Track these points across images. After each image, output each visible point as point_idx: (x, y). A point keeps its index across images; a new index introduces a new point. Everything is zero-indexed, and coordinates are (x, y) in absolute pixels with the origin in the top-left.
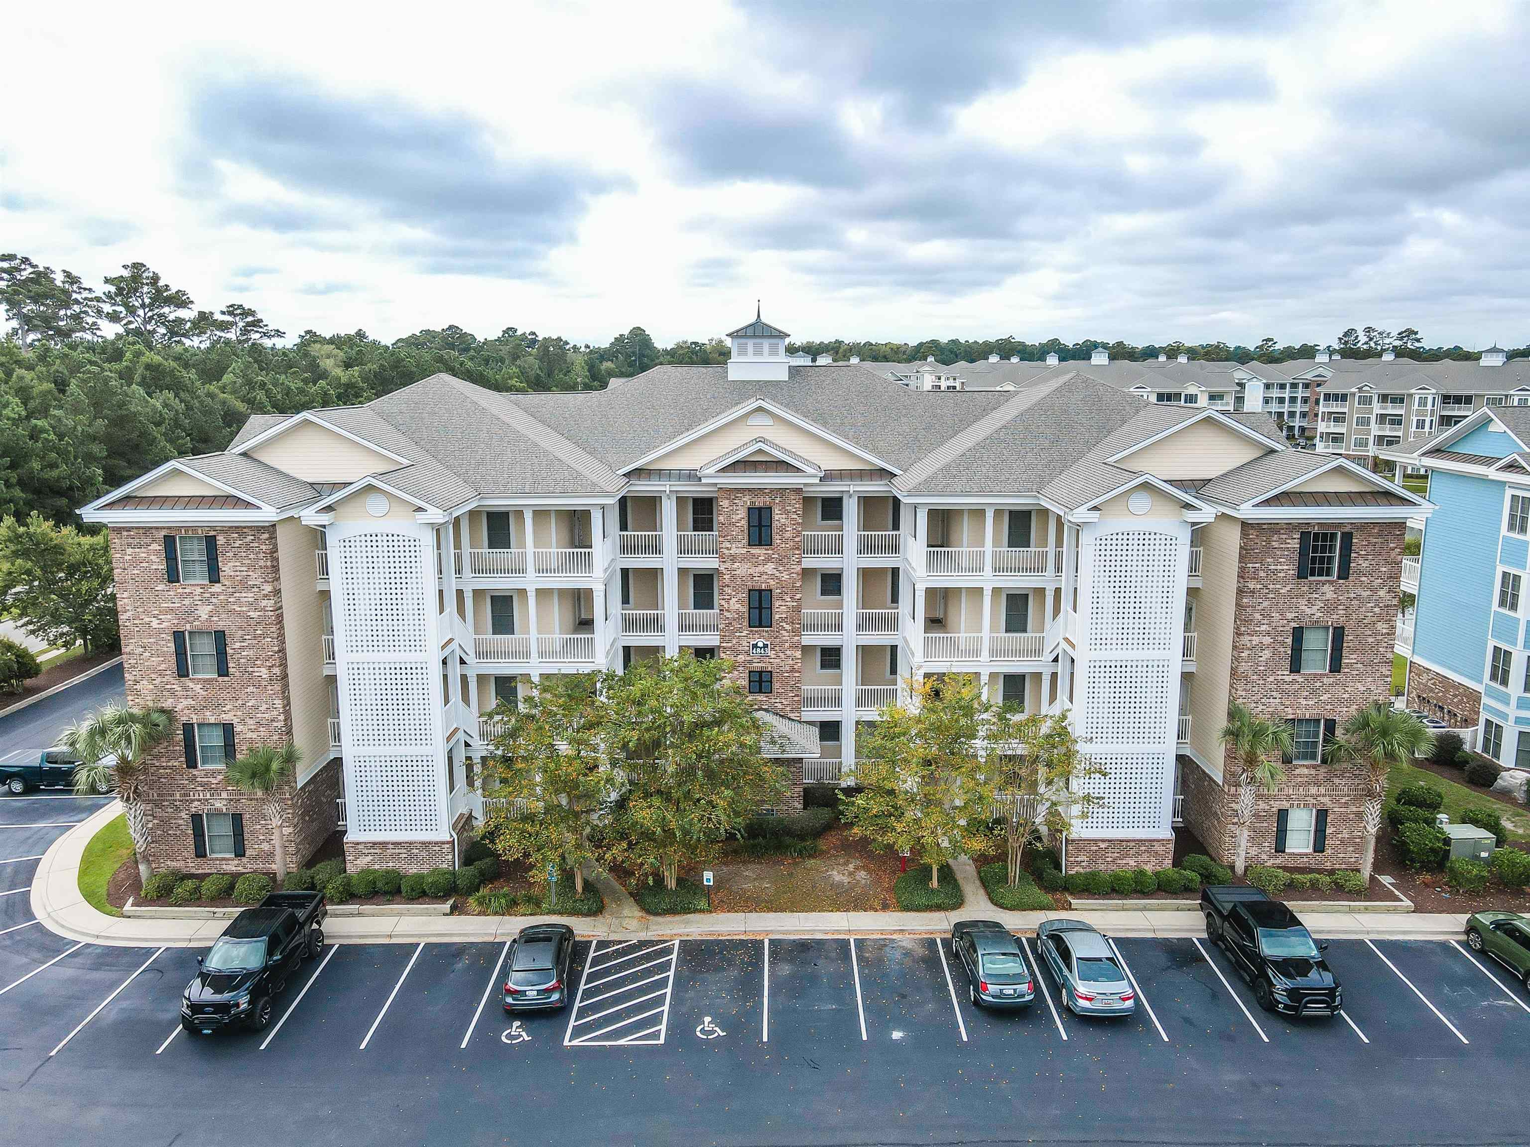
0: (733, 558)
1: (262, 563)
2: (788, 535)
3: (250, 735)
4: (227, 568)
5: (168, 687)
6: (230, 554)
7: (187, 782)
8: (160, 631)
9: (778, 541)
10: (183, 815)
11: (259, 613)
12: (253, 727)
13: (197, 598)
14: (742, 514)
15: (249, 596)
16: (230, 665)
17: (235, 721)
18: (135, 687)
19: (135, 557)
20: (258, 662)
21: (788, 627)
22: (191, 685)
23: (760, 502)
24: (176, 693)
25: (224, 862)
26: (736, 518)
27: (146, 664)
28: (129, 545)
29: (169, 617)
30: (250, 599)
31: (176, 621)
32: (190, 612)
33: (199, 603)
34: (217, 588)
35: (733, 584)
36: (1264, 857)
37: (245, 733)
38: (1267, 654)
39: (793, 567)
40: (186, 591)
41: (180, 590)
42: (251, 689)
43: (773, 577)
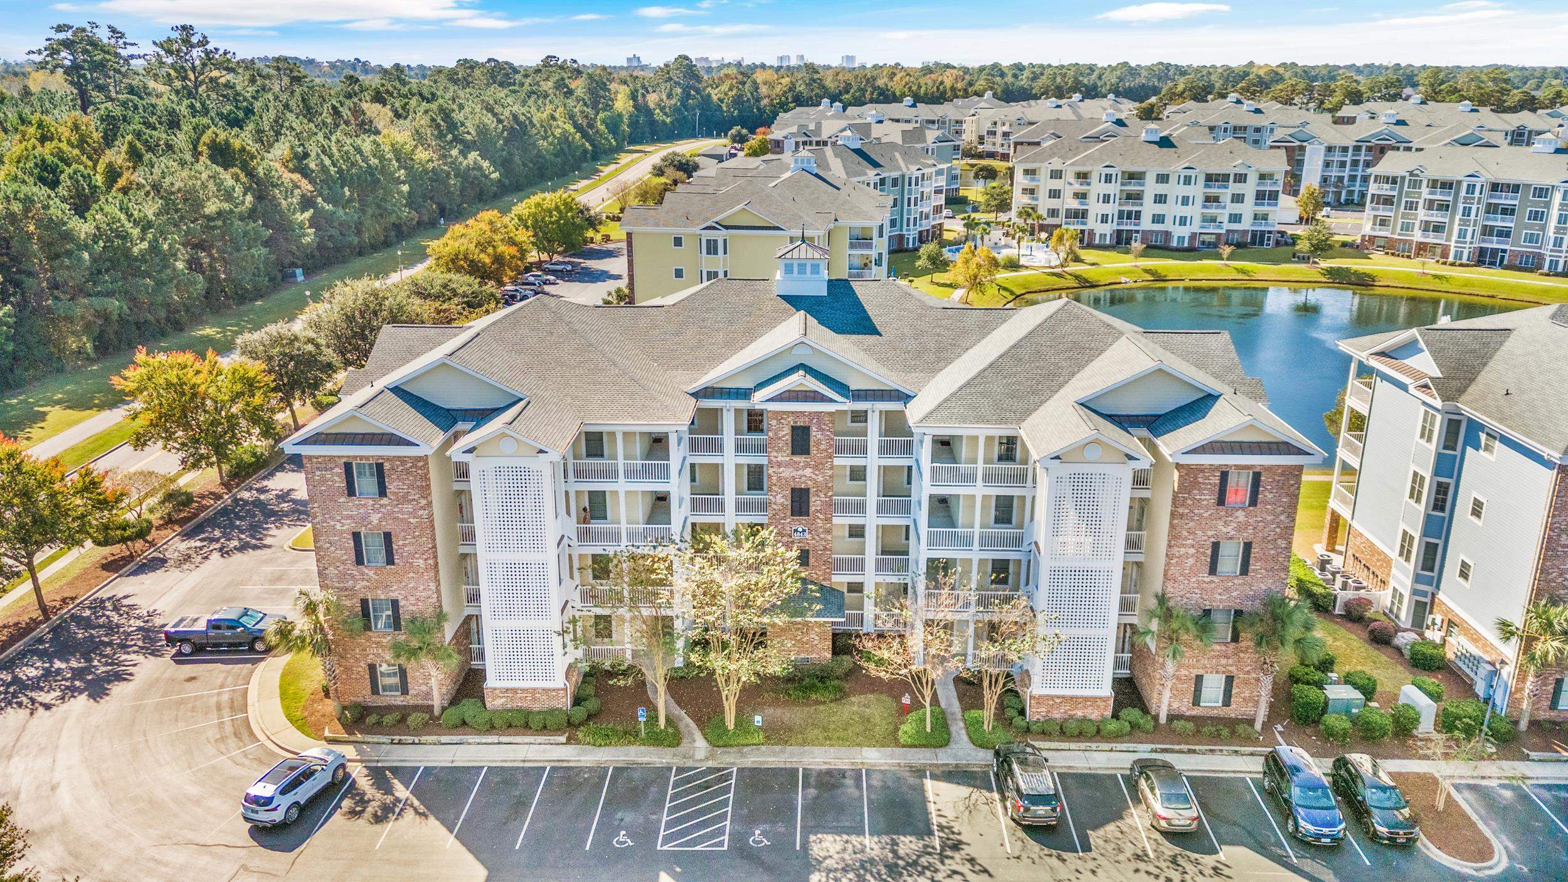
0: (779, 465)
1: (419, 483)
2: (822, 447)
3: (411, 608)
4: (392, 487)
5: (352, 574)
6: (395, 477)
7: (364, 641)
8: (342, 532)
9: (815, 452)
10: (362, 664)
11: (416, 520)
12: (413, 602)
13: (370, 508)
14: (787, 431)
15: (409, 508)
16: (396, 557)
17: (400, 597)
18: (324, 572)
19: (322, 476)
20: (417, 556)
21: (821, 516)
22: (366, 571)
23: (800, 422)
24: (355, 577)
25: (392, 698)
27: (332, 555)
28: (318, 468)
29: (349, 521)
30: (410, 510)
31: (354, 525)
32: (365, 518)
33: (371, 511)
34: (385, 501)
35: (779, 484)
36: (1184, 709)
37: (408, 607)
38: (1191, 561)
39: (826, 471)
40: (361, 502)
41: (357, 502)
42: (412, 575)
43: (810, 479)
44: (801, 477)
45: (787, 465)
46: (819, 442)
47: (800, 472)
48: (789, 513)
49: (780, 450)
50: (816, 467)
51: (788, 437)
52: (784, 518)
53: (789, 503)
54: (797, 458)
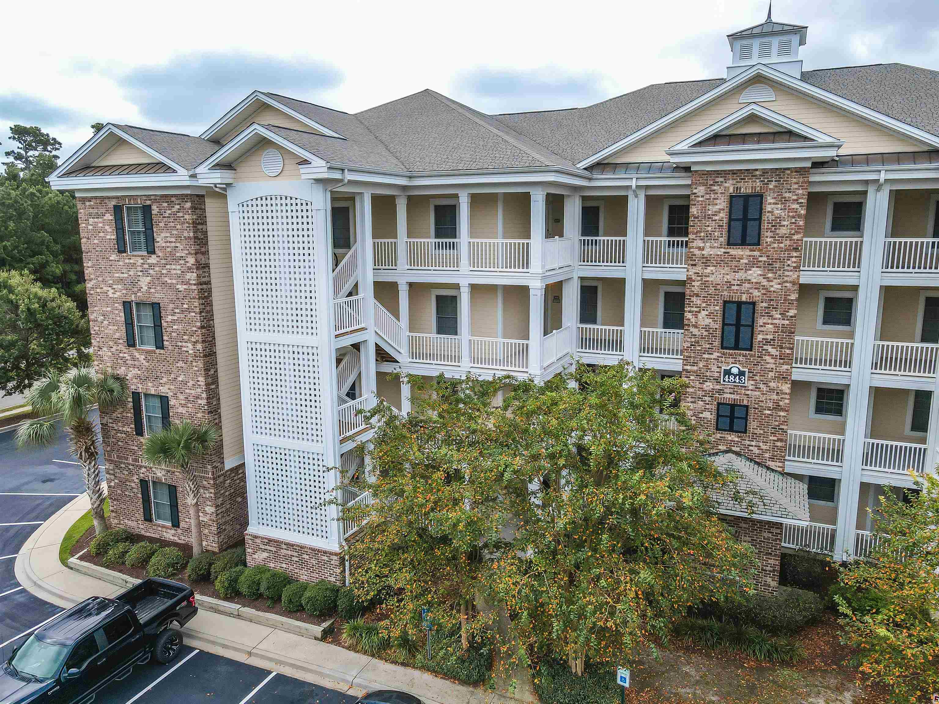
0: (707, 261)
2: (783, 231)
3: (181, 410)
4: (160, 239)
5: (121, 355)
6: (162, 225)
7: (136, 448)
8: (114, 301)
9: (769, 240)
10: (135, 478)
11: (185, 287)
12: (183, 402)
13: (140, 269)
14: (722, 204)
15: (177, 268)
16: (165, 338)
17: (170, 394)
18: (99, 353)
19: (95, 225)
20: (185, 337)
21: (773, 351)
22: (137, 355)
23: (746, 188)
24: (128, 362)
25: (164, 530)
26: (712, 209)
27: (106, 331)
28: (90, 215)
29: (120, 287)
30: (179, 272)
31: (124, 292)
32: (134, 283)
33: (140, 274)
34: (153, 260)
35: (703, 294)
37: (177, 406)
39: (787, 273)
40: (131, 261)
41: (127, 261)
42: (180, 364)
43: (758, 286)
44: (742, 282)
45: (720, 262)
46: (776, 224)
47: (741, 275)
48: (717, 343)
49: (709, 237)
50: (769, 266)
51: (723, 215)
52: (709, 351)
53: (718, 326)
54: (736, 252)
